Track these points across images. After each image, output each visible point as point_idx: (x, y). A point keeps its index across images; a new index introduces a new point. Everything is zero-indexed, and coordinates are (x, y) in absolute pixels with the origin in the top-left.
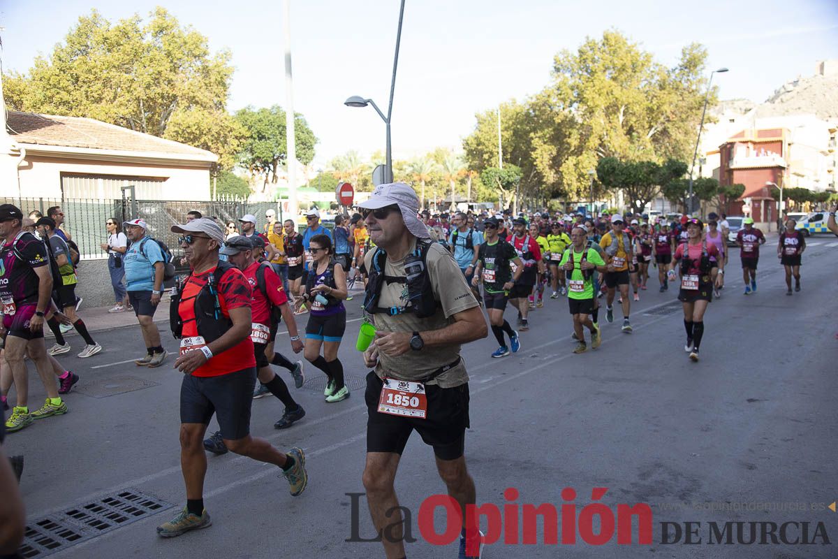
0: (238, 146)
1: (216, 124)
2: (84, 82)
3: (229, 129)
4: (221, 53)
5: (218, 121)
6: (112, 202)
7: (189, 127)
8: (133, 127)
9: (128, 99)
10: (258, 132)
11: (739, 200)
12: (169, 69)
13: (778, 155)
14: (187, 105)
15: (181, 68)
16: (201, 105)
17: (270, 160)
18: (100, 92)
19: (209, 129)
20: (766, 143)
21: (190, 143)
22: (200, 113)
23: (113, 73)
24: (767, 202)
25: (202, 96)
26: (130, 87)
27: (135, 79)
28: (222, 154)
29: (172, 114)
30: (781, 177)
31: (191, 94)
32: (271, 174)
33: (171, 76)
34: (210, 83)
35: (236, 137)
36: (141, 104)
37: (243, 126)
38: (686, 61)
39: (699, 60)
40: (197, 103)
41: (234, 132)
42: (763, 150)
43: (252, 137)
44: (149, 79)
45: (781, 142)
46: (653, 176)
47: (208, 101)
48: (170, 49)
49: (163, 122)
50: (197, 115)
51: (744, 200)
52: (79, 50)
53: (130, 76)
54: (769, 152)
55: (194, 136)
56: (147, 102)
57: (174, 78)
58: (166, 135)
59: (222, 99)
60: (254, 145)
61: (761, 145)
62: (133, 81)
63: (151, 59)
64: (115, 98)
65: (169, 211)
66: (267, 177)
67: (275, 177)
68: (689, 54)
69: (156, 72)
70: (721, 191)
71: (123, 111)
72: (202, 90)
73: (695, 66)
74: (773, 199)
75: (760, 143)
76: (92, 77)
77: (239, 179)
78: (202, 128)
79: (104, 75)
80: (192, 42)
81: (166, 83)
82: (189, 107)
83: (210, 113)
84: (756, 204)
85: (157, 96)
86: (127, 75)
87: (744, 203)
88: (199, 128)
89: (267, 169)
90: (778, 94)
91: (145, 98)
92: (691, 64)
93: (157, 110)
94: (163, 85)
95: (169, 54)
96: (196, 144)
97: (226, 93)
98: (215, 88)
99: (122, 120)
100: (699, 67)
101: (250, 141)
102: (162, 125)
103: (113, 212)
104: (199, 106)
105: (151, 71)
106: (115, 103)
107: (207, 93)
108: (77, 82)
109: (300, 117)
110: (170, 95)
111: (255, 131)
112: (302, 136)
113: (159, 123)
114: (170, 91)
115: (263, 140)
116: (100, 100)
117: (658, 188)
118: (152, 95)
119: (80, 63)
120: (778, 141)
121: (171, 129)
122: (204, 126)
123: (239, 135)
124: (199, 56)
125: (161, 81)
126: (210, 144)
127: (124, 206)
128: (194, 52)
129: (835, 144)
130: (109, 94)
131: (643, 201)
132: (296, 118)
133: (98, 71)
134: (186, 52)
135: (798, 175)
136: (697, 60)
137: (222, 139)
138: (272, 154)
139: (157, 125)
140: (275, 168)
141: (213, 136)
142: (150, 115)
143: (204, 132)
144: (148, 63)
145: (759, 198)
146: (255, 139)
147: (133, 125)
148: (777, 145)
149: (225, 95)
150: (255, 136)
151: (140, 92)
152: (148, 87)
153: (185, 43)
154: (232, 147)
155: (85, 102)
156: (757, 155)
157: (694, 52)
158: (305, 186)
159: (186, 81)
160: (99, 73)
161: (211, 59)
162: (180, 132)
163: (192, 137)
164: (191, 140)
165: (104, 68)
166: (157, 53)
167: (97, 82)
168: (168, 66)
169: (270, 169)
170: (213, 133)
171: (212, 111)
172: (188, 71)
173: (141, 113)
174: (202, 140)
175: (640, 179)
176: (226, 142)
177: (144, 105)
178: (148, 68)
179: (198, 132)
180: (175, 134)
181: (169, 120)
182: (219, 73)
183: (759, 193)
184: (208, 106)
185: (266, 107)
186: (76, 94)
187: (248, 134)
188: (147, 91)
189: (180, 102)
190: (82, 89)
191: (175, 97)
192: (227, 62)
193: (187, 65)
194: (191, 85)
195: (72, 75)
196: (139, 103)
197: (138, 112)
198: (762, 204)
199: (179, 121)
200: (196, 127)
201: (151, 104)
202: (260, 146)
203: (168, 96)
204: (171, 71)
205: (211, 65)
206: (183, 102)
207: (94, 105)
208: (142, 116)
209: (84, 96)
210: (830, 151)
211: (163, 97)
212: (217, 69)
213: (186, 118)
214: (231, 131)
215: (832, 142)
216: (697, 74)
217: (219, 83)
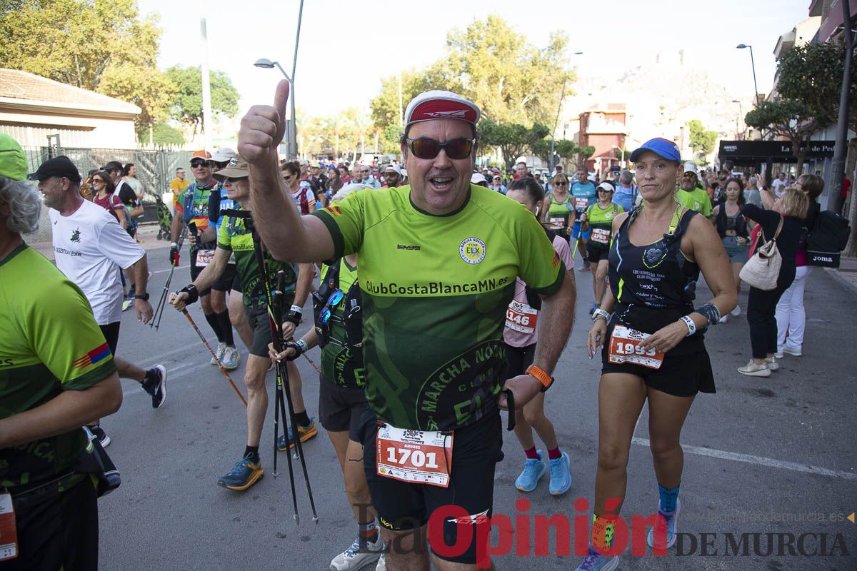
0: (168, 100)
1: (147, 80)
2: (19, 36)
3: (159, 85)
4: (151, 15)
5: (149, 77)
6: (39, 149)
7: (121, 82)
8: (70, 81)
9: (63, 53)
10: (186, 88)
11: (590, 159)
12: (102, 28)
13: (623, 124)
14: (120, 61)
15: (113, 27)
16: (133, 62)
17: (198, 114)
18: (34, 46)
19: (141, 84)
20: (613, 114)
21: (123, 96)
22: (132, 69)
23: (47, 28)
24: (612, 161)
25: (134, 53)
26: (64, 42)
27: (69, 35)
28: (153, 107)
29: (105, 69)
30: (624, 142)
31: (123, 52)
32: (199, 126)
33: (104, 34)
34: (141, 42)
35: (167, 92)
36: (76, 59)
37: (173, 82)
38: (552, 43)
39: (563, 43)
40: (128, 60)
41: (164, 88)
42: (611, 119)
43: (181, 92)
44: (81, 36)
45: (625, 114)
46: (522, 137)
47: (139, 58)
48: (102, 9)
49: (98, 77)
50: (128, 71)
51: (596, 159)
52: (12, 4)
53: (63, 33)
54: (616, 121)
55: (126, 91)
56: (81, 57)
57: (106, 36)
58: (100, 88)
59: (152, 56)
60: (183, 100)
61: (610, 116)
62: (66, 37)
63: (83, 17)
64: (50, 53)
65: (94, 157)
66: (195, 128)
67: (203, 129)
68: (556, 38)
69: (89, 30)
70: (577, 151)
71: (58, 65)
72: (133, 48)
73: (560, 48)
74: (617, 159)
75: (609, 114)
76: (26, 31)
77: (174, 130)
78: (134, 83)
79: (38, 30)
80: (122, 4)
81: (100, 40)
82: (122, 63)
83: (141, 70)
84: (605, 163)
85: (91, 52)
86: (60, 32)
87: (595, 161)
88: (130, 83)
89: (196, 121)
90: (626, 76)
91: (79, 53)
92: (556, 46)
93: (92, 65)
94: (95, 42)
95: (101, 14)
96: (129, 97)
97: (155, 52)
98: (145, 47)
99: (58, 73)
100: (562, 49)
101: (180, 95)
102: (97, 79)
103: (40, 158)
104: (130, 62)
105: (84, 28)
106: (50, 57)
107: (138, 51)
108: (11, 36)
109: (225, 76)
110: (104, 51)
111: (184, 87)
112: (227, 93)
113: (94, 77)
114: (103, 48)
115: (191, 95)
116: (34, 53)
117: (526, 146)
118: (86, 51)
119: (13, 17)
120: (622, 113)
121: (104, 83)
122: (136, 82)
123: (169, 90)
124: (129, 16)
125: (94, 38)
126: (142, 97)
127: (50, 152)
128: (124, 13)
129: (664, 118)
130: (43, 48)
131: (514, 157)
132: (221, 77)
133: (31, 25)
134: (117, 12)
135: (637, 141)
136: (561, 43)
137: (154, 94)
138: (199, 108)
139: (92, 79)
140: (203, 120)
141: (144, 90)
142: (85, 70)
143: (136, 87)
144: (80, 21)
145: (607, 158)
146: (183, 94)
147: (69, 78)
148: (621, 116)
149: (154, 53)
150: (184, 91)
151: (73, 47)
152: (82, 43)
153: (116, 4)
154: (163, 101)
155: (20, 54)
156: (607, 123)
157: (560, 36)
158: (234, 137)
159: (119, 39)
160: (33, 28)
161: (141, 20)
162: (113, 86)
163: (124, 91)
164: (124, 94)
165: (37, 23)
166: (88, 11)
167: (31, 36)
168: (100, 24)
169: (198, 121)
170: (145, 87)
171: (143, 68)
172: (119, 30)
173: (76, 67)
174: (134, 94)
175: (511, 138)
176: (156, 96)
177: (78, 60)
178: (80, 25)
179: (129, 86)
180: (108, 87)
181: (104, 75)
182: (149, 33)
183: (607, 154)
184: (139, 62)
185: (194, 66)
186: (11, 47)
187: (177, 90)
188: (81, 47)
189: (112, 58)
190: (18, 42)
191: (108, 53)
192: (157, 23)
193: (118, 24)
194: (123, 43)
195: (6, 28)
196: (74, 58)
197: (73, 66)
198: (609, 163)
199: (112, 76)
200: (128, 82)
201: (85, 59)
202: (189, 100)
203: (102, 53)
204: (104, 29)
205: (141, 25)
206: (115, 58)
207: (30, 58)
208: (78, 70)
209: (19, 49)
210: (660, 124)
211: (96, 53)
212: (147, 30)
213: (118, 73)
214: (162, 86)
215: (662, 116)
216: (561, 54)
217: (149, 42)
